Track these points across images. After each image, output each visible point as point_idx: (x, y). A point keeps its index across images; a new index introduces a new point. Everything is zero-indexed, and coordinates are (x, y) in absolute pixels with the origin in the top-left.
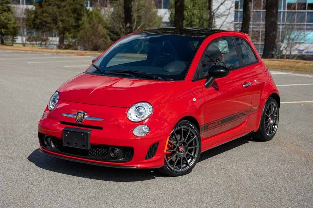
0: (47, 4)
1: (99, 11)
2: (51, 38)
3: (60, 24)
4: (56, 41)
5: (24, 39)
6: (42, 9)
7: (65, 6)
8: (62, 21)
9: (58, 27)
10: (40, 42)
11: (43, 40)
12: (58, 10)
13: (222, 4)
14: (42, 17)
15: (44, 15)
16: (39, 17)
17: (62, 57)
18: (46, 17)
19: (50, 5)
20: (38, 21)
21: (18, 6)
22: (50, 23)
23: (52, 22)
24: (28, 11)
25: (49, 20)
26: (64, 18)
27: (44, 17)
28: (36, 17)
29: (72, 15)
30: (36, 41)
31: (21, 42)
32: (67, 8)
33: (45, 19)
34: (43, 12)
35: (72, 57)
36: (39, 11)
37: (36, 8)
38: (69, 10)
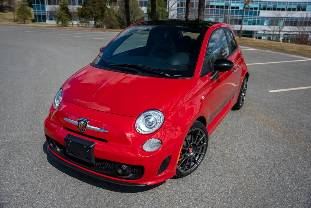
0: (88, 5)
1: (113, 8)
2: (90, 22)
3: (94, 14)
4: (93, 23)
5: (78, 22)
6: (85, 7)
7: (96, 6)
8: (95, 13)
9: (93, 16)
10: (86, 24)
11: (87, 23)
12: (93, 8)
13: (174, 4)
14: (85, 11)
15: (86, 10)
16: (84, 11)
17: (94, 33)
18: (87, 11)
19: (89, 5)
20: (83, 13)
21: (74, 6)
22: (89, 14)
23: (90, 13)
24: (78, 8)
25: (88, 12)
26: (96, 11)
27: (86, 11)
28: (82, 12)
29: (100, 10)
30: (84, 23)
31: (76, 24)
32: (97, 7)
33: (87, 12)
34: (86, 9)
35: (99, 32)
36: (84, 8)
37: (82, 7)
38: (98, 8)
